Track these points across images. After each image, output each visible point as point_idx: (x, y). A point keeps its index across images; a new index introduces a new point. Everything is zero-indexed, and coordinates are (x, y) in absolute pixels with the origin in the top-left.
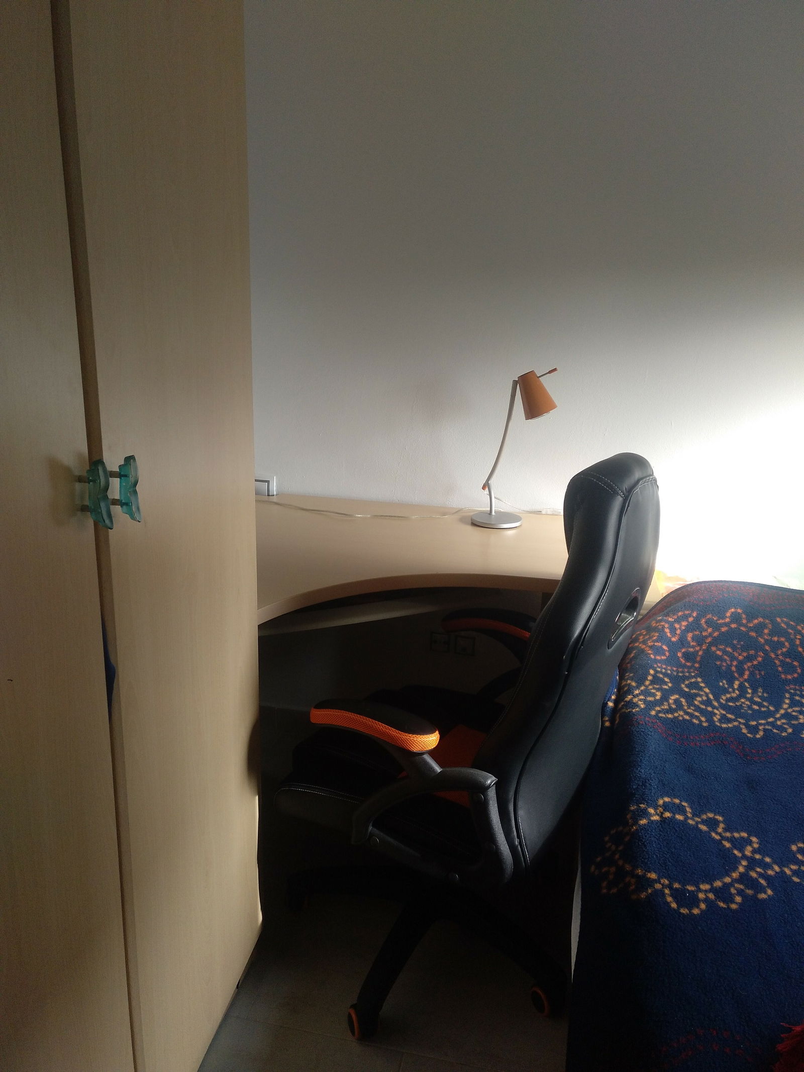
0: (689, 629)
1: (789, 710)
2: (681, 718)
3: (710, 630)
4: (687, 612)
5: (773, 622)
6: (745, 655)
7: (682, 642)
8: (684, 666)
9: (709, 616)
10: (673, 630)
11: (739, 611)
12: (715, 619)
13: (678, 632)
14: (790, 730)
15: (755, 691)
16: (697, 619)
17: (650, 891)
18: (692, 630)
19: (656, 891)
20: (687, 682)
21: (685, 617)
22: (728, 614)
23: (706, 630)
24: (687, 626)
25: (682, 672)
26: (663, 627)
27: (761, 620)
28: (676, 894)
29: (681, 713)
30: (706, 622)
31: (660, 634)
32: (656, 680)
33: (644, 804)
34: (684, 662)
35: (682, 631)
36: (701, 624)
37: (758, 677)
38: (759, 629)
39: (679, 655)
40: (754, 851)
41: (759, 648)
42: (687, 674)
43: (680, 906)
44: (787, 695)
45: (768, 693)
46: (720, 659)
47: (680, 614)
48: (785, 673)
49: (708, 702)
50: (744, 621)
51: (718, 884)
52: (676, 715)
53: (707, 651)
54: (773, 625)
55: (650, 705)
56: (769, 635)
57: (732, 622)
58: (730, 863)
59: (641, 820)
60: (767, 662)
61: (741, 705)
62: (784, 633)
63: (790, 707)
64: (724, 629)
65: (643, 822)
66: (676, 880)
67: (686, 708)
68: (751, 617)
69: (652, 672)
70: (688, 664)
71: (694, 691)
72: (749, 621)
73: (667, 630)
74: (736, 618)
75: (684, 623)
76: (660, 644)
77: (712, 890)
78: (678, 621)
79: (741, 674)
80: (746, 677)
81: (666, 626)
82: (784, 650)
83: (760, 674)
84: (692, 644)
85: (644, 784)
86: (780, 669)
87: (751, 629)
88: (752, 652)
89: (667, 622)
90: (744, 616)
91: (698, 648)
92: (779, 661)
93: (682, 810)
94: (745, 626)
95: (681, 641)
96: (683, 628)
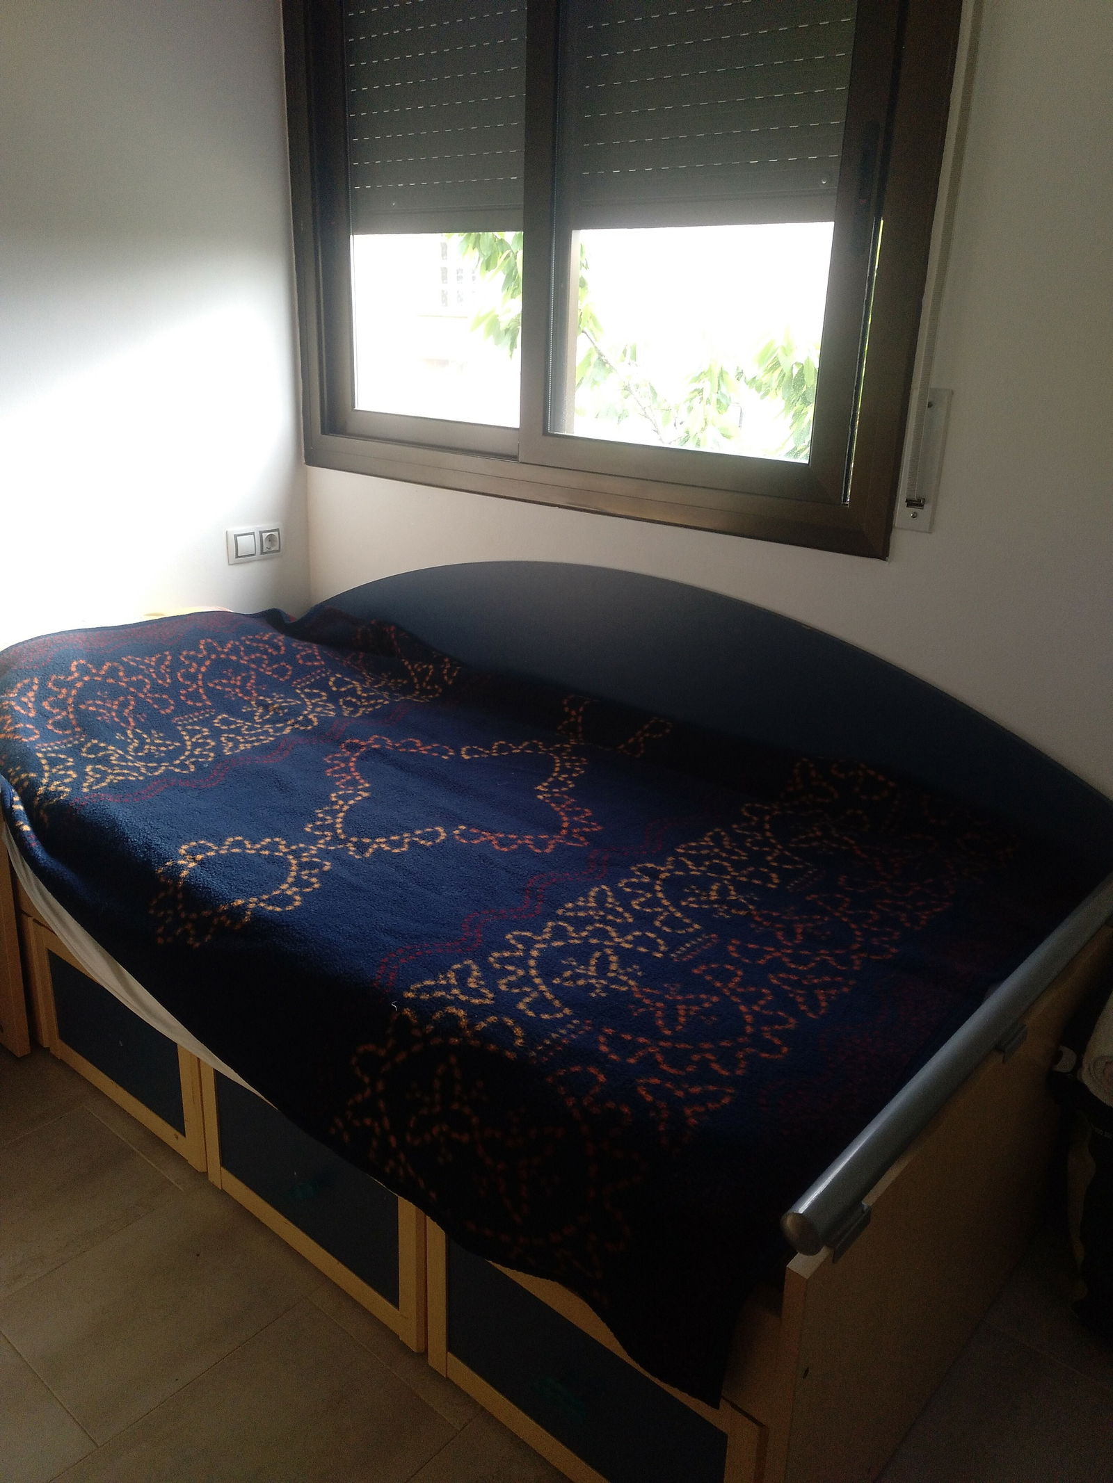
0: (39, 699)
1: (194, 740)
2: (115, 781)
3: (64, 691)
4: (26, 681)
5: (122, 663)
6: (117, 703)
7: (43, 715)
8: (66, 736)
9: (54, 677)
10: (24, 706)
11: (82, 662)
12: (62, 678)
13: (30, 705)
14: (212, 755)
15: (150, 735)
16: (43, 685)
17: (249, 913)
18: (45, 698)
19: (254, 909)
20: (84, 750)
21: (29, 687)
22: (73, 669)
23: (60, 692)
24: (35, 696)
25: (70, 742)
26: (11, 707)
27: (108, 664)
28: (270, 901)
29: (111, 777)
30: (54, 685)
31: (12, 715)
32: (53, 762)
33: (169, 861)
34: (61, 732)
35: (34, 703)
36: (50, 689)
37: (143, 720)
38: (113, 672)
39: (50, 727)
40: (287, 846)
41: (125, 692)
42: (76, 742)
43: (283, 907)
44: (180, 728)
45: (161, 732)
46: (96, 714)
47: (19, 685)
48: (164, 709)
49: (122, 758)
50: (94, 671)
51: (290, 880)
52: (108, 781)
53: (77, 711)
54: (123, 666)
55: (76, 785)
56: (127, 676)
57: (82, 675)
58: (283, 864)
59: (180, 873)
60: (141, 705)
61: (150, 752)
62: (136, 671)
63: (191, 737)
64: (79, 685)
65: (184, 873)
66: (261, 894)
67: (109, 771)
68: (99, 666)
69: (40, 755)
70: (68, 732)
71: (101, 753)
72: (99, 669)
73: (18, 708)
74: (84, 670)
75: (31, 694)
76: (22, 725)
77: (291, 885)
78: (23, 693)
79: (128, 723)
80: (133, 724)
81: (13, 703)
82: (148, 687)
83: (143, 717)
84: (54, 712)
85: (149, 848)
86: (156, 706)
87: (105, 677)
88: (122, 698)
89: (13, 699)
90: (90, 666)
91: (64, 713)
92: (150, 699)
93: (205, 849)
94: (98, 675)
95: (40, 713)
96: (33, 699)
